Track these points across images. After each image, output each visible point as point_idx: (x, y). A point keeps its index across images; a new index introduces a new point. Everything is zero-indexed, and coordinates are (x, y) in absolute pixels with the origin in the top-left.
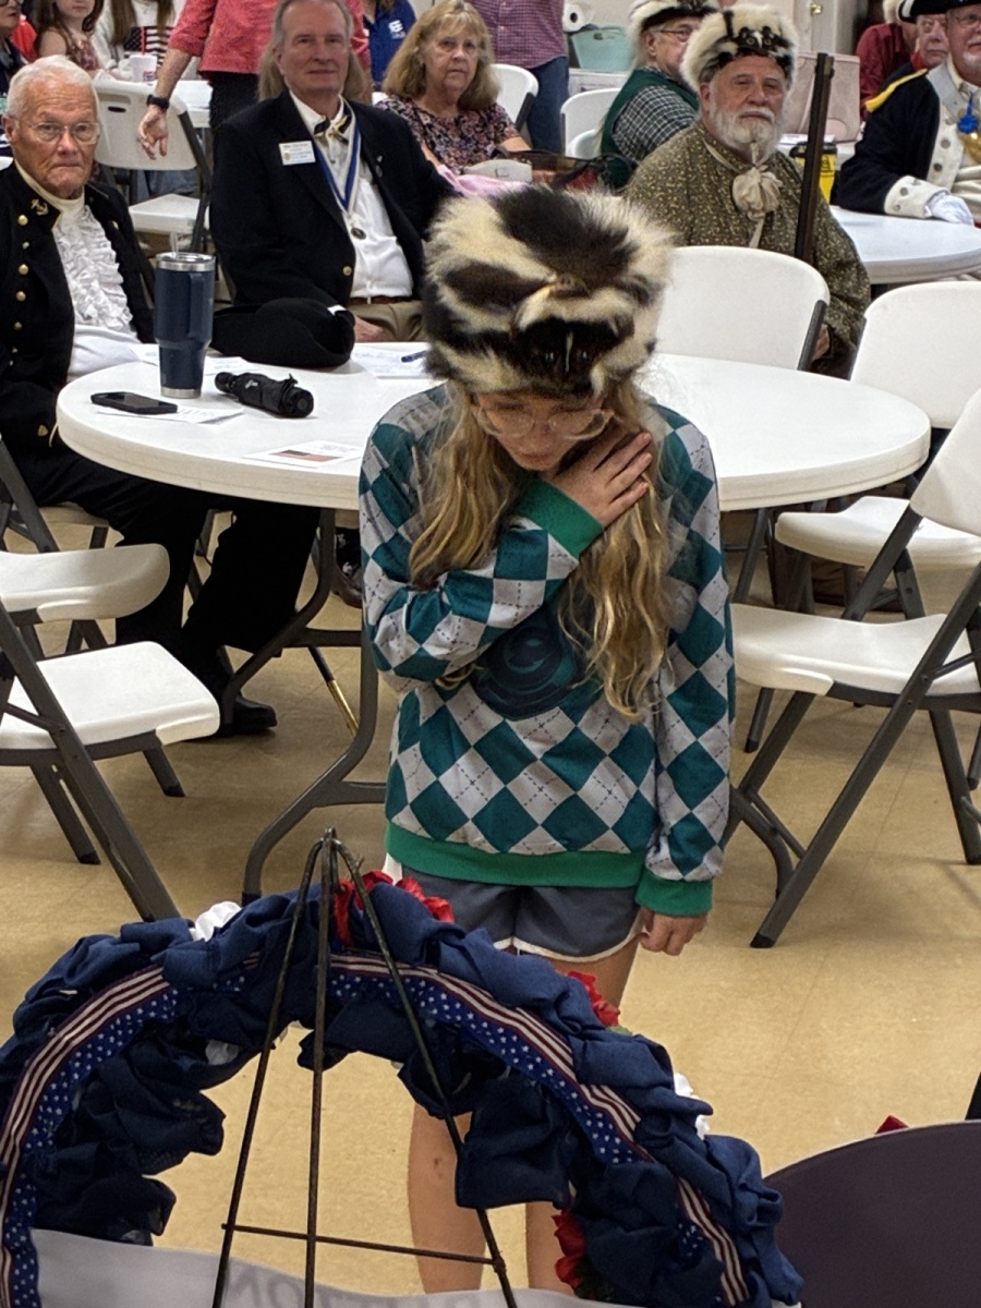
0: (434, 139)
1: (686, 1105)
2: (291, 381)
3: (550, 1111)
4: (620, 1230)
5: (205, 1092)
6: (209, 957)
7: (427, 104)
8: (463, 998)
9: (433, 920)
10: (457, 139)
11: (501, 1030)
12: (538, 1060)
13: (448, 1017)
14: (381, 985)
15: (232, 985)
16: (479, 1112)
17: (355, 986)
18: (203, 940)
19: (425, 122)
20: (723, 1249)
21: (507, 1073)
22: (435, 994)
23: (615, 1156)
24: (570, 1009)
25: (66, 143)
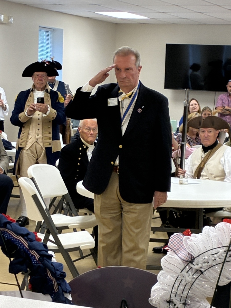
0: (190, 142)
7: (189, 134)
8: (11, 234)
9: (7, 220)
10: (195, 142)
11: (17, 240)
12: (23, 246)
13: (9, 238)
16: (15, 258)
19: (188, 138)
21: (18, 248)
22: (7, 234)
23: (35, 263)
24: (29, 237)
25: (92, 132)
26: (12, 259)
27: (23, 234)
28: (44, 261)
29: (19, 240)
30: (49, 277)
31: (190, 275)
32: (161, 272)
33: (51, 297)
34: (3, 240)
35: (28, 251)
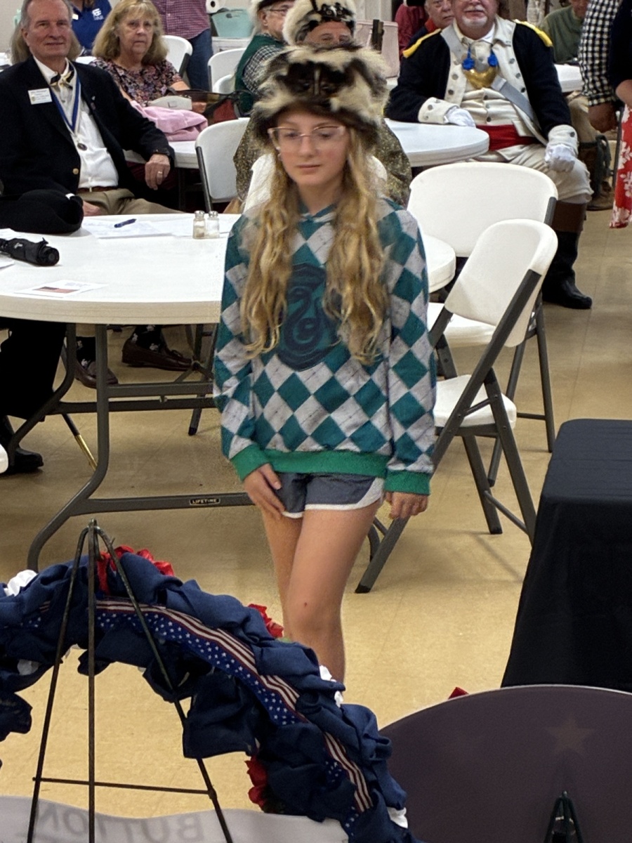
0: (127, 85)
1: (328, 685)
2: (44, 243)
3: (241, 695)
4: (289, 768)
5: (20, 694)
6: (18, 606)
7: (122, 62)
8: (182, 624)
9: (162, 576)
10: (142, 85)
11: (208, 644)
12: (233, 661)
13: (174, 637)
15: (33, 623)
16: (195, 697)
17: (113, 620)
18: (13, 595)
19: (121, 74)
20: (355, 775)
21: (212, 671)
22: (165, 622)
23: (284, 720)
24: (252, 627)
26: (186, 705)
27: (233, 623)
30: (336, 761)
33: (343, 827)
34: (153, 645)
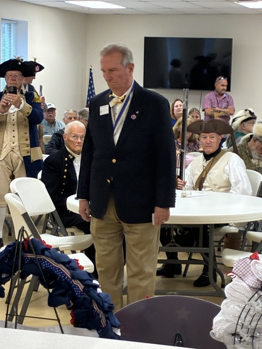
1: (95, 285)
5: (3, 285)
8: (50, 262)
9: (44, 246)
11: (57, 269)
12: (64, 275)
13: (47, 266)
14: (35, 260)
15: (6, 261)
17: (29, 261)
18: (1, 252)
19: (180, 145)
20: (102, 315)
21: (58, 278)
22: (45, 262)
23: (79, 295)
24: (71, 264)
25: (79, 140)
26: (51, 290)
27: (64, 262)
28: (90, 291)
29: (59, 269)
30: (95, 310)
31: (259, 304)
32: (224, 302)
33: (98, 332)
34: (41, 269)
35: (71, 280)
